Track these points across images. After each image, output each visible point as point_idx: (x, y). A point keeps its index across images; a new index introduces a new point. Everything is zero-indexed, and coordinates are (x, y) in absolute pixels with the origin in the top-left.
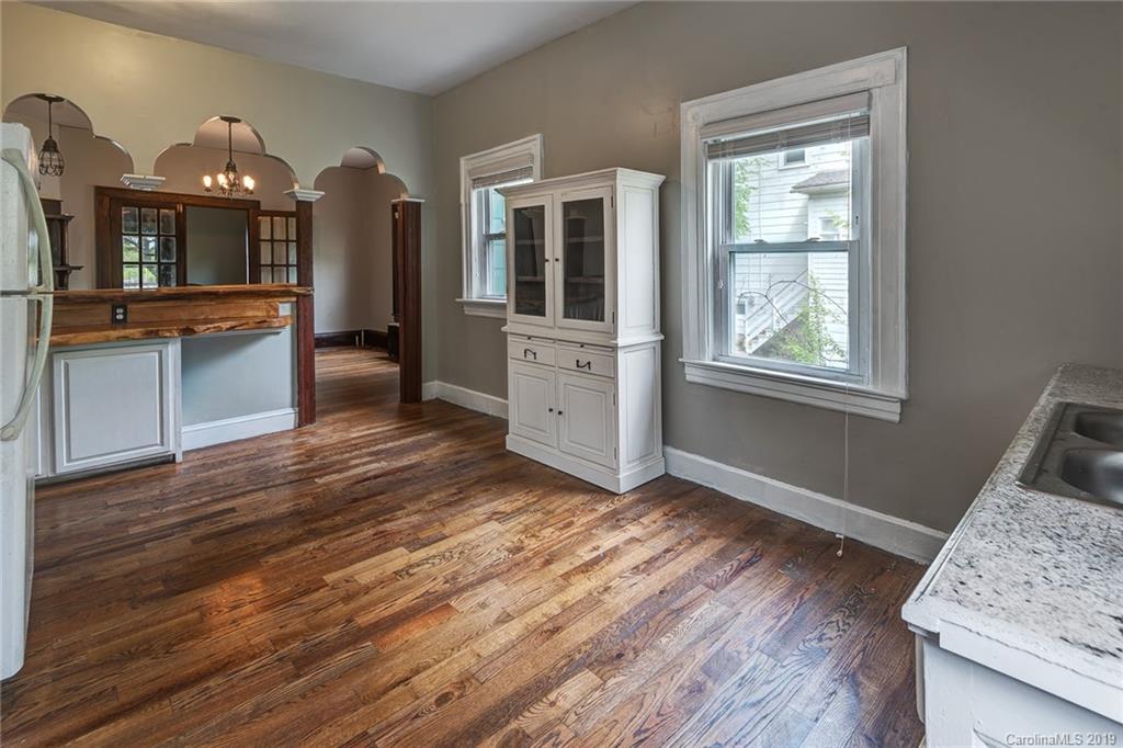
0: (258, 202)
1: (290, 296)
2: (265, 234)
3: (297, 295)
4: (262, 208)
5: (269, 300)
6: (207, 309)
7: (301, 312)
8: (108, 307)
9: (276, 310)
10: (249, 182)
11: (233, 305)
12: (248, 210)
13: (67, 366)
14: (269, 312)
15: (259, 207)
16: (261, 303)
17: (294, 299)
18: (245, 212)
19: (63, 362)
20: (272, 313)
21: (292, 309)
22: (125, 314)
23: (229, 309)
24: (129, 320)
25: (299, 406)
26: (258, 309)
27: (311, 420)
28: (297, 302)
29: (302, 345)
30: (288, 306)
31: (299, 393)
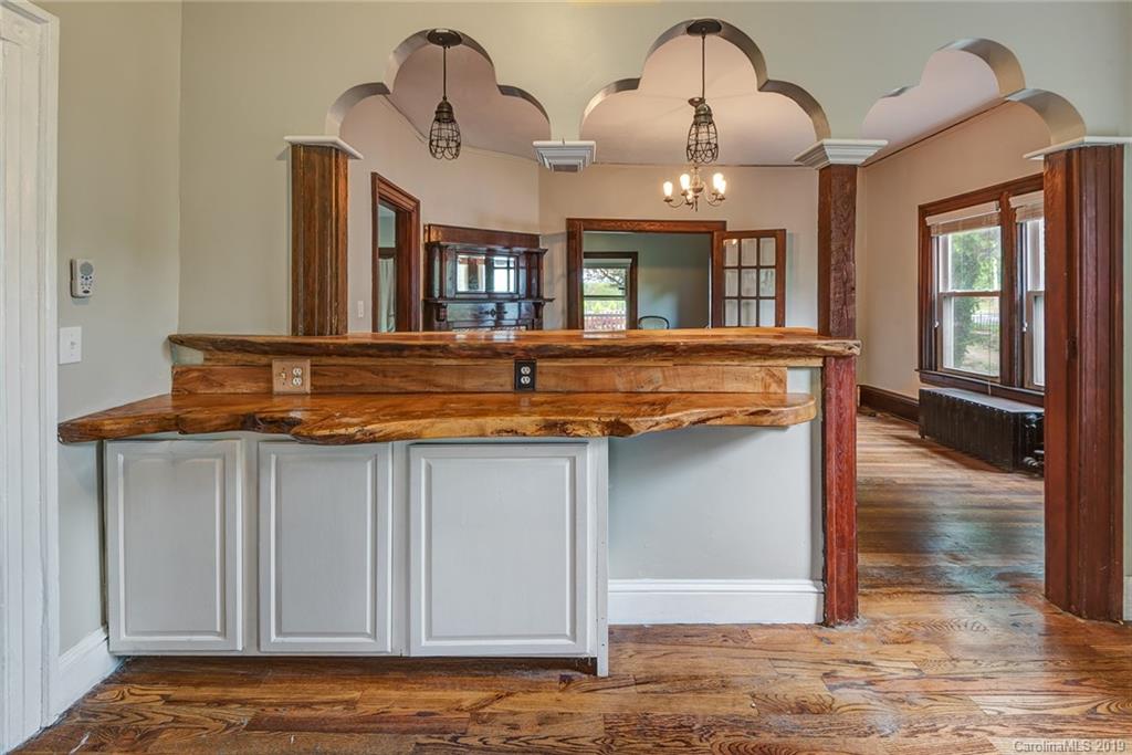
0: (725, 222)
1: (810, 356)
2: (731, 260)
3: (825, 356)
4: (728, 230)
5: (767, 363)
6: (657, 375)
7: (832, 391)
8: (510, 363)
9: (781, 382)
10: (719, 183)
11: (701, 369)
12: (712, 233)
13: (429, 469)
14: (766, 386)
15: (724, 229)
16: (753, 368)
17: (818, 363)
18: (708, 236)
19: (423, 461)
20: (774, 388)
21: (812, 383)
22: (532, 375)
23: (695, 376)
24: (538, 386)
25: (824, 580)
26: (747, 378)
27: (849, 613)
28: (823, 369)
29: (833, 456)
30: (804, 376)
31: (825, 552)
